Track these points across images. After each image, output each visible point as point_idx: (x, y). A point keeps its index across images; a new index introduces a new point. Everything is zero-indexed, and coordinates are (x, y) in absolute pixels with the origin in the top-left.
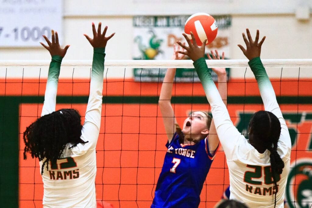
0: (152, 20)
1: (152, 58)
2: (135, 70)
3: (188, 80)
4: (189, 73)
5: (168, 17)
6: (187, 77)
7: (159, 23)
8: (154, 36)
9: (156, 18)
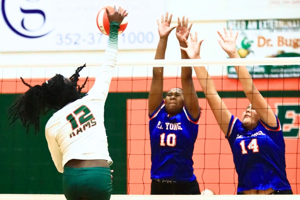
0: (244, 23)
1: (244, 57)
2: (229, 67)
3: (276, 76)
4: (278, 71)
5: (258, 21)
6: (274, 73)
7: (250, 25)
8: (246, 38)
9: (247, 22)
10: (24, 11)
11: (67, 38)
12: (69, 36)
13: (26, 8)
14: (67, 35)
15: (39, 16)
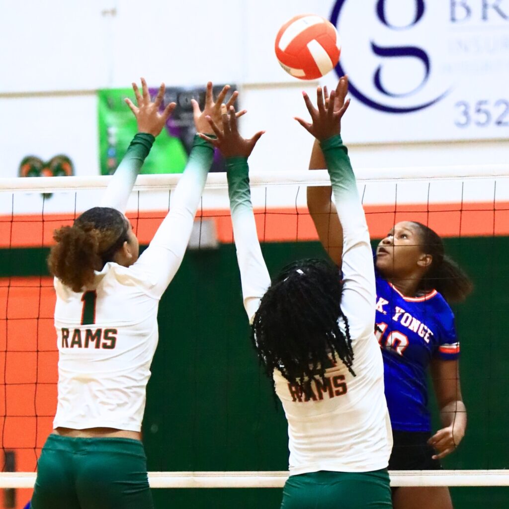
10: (380, 51)
11: (479, 111)
12: (483, 107)
13: (383, 43)
14: (481, 103)
15: (415, 63)
